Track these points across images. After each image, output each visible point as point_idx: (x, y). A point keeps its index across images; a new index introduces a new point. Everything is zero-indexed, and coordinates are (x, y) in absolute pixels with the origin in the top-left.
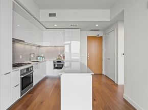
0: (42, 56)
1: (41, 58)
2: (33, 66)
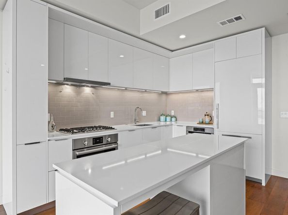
1: (169, 118)
2: (117, 134)
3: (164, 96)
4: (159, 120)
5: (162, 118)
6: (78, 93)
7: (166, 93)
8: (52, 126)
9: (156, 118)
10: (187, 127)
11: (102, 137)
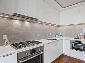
0: (60, 34)
1: (59, 36)
2: (43, 46)
3: (57, 27)
4: (56, 37)
5: (57, 36)
6: (23, 25)
7: (58, 26)
8: (7, 43)
9: (54, 36)
10: (71, 40)
11: (36, 49)
